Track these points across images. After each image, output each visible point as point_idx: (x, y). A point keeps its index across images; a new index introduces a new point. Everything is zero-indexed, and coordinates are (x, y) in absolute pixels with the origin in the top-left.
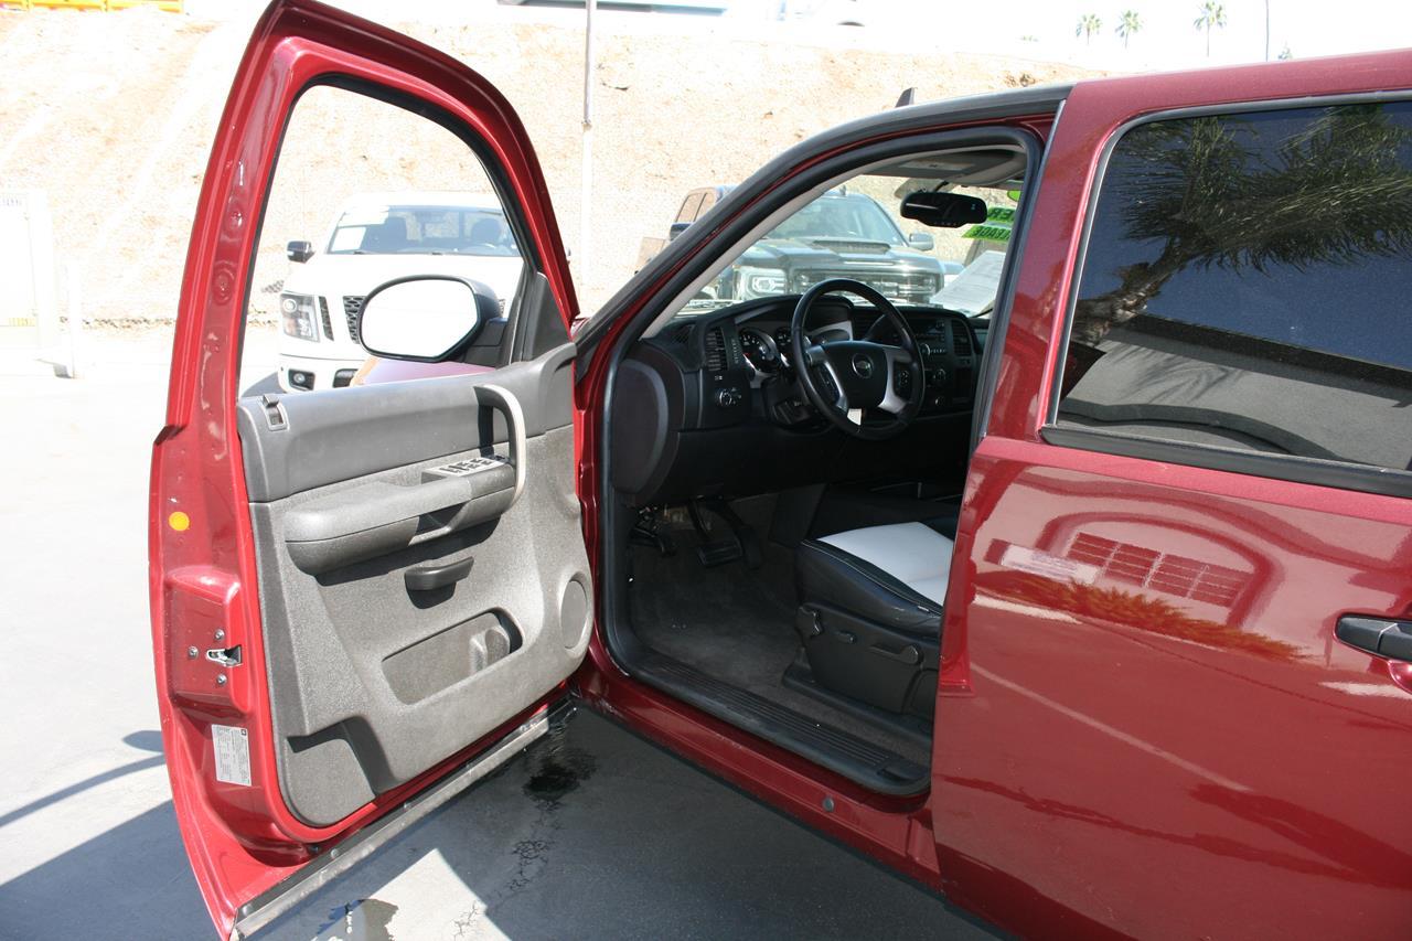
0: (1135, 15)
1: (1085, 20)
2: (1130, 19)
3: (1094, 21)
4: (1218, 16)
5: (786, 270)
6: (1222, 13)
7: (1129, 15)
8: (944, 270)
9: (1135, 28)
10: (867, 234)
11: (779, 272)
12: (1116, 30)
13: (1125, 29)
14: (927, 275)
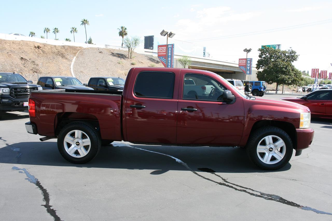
0: (57, 29)
1: (46, 29)
2: (56, 30)
3: (48, 29)
4: (75, 30)
5: (9, 88)
6: (76, 30)
7: (56, 29)
8: (38, 87)
9: (57, 32)
10: (18, 81)
11: (8, 88)
12: (53, 32)
13: (55, 32)
14: (35, 88)
